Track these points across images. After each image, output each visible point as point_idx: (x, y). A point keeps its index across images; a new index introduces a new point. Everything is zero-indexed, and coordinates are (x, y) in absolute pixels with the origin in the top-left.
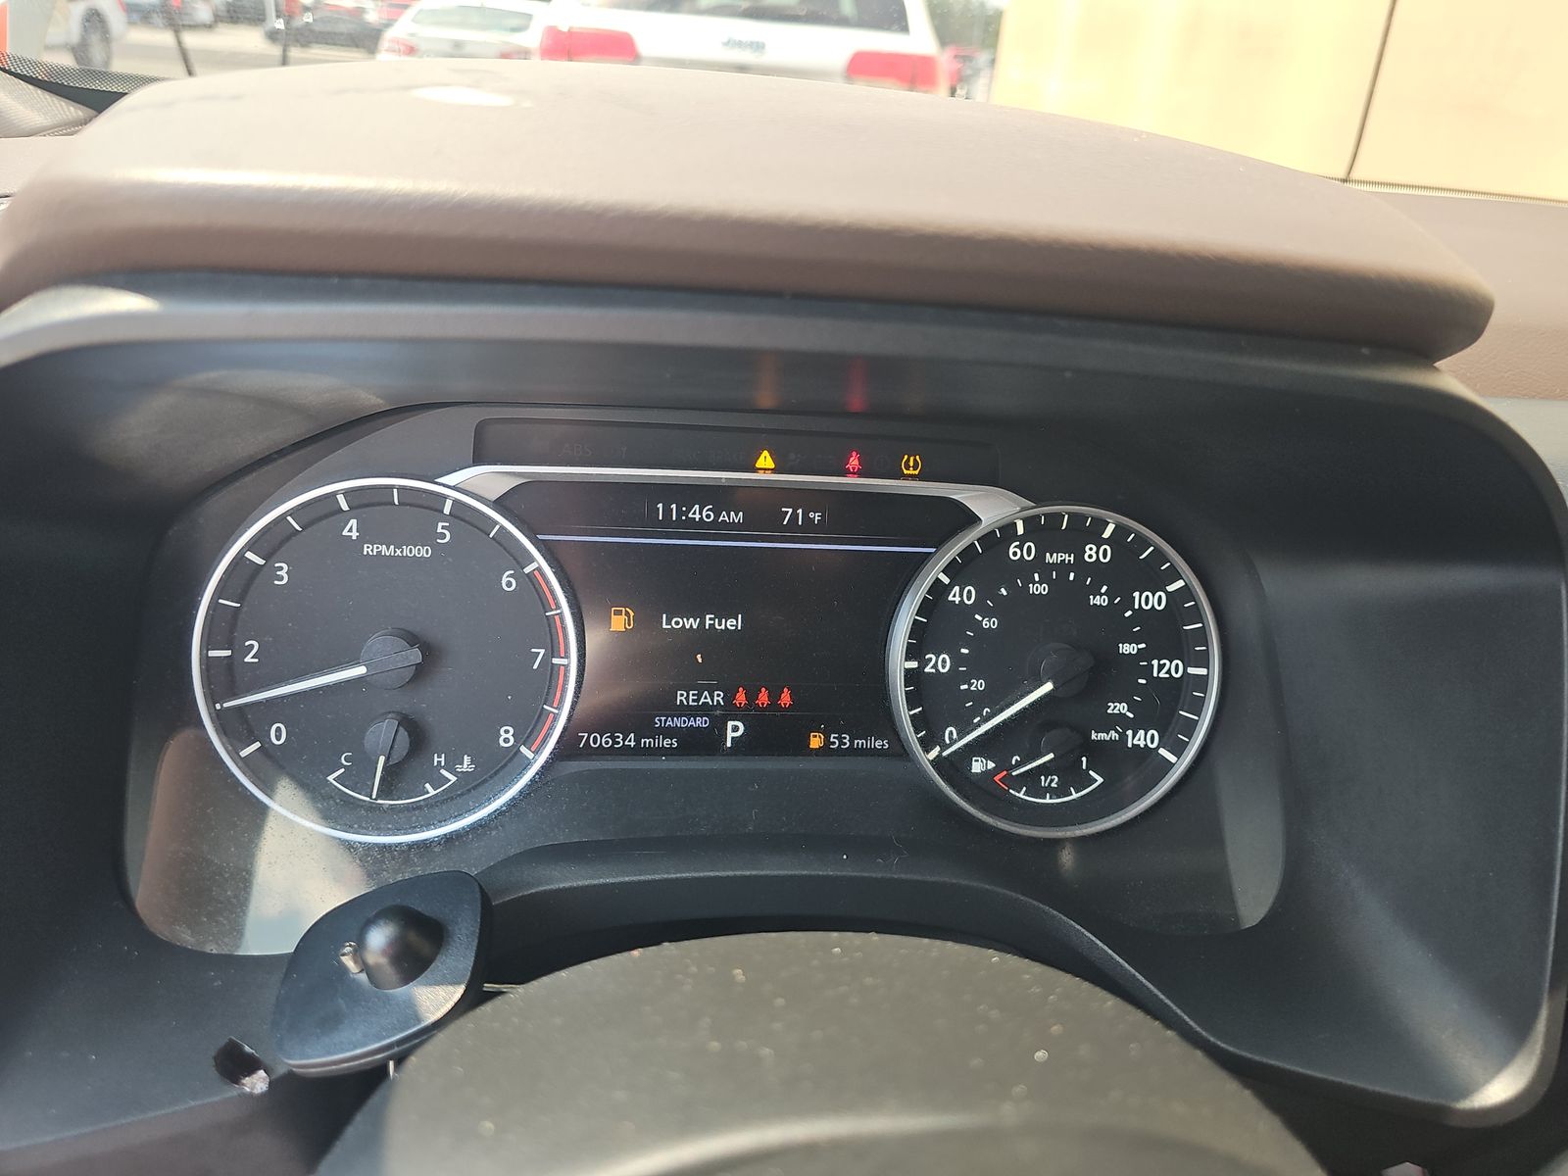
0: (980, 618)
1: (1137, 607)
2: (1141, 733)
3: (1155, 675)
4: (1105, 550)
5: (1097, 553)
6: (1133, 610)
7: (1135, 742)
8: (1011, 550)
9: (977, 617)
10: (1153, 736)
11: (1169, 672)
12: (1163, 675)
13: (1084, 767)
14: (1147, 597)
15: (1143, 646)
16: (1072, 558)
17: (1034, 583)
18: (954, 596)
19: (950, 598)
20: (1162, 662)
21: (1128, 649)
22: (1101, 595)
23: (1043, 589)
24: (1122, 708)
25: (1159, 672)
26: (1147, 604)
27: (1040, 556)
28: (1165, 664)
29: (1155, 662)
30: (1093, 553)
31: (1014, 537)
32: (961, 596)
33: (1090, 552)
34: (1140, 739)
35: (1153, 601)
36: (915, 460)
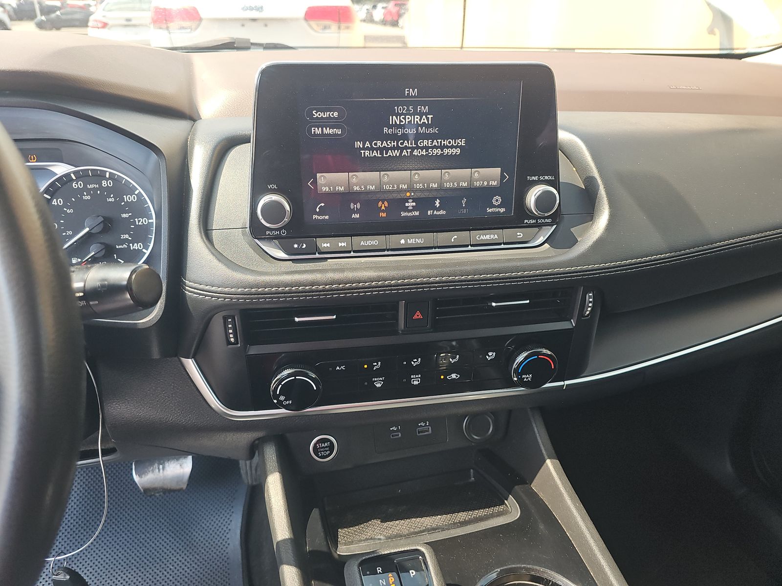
0: (66, 210)
1: (126, 201)
2: (136, 244)
3: (137, 224)
4: (110, 182)
5: (107, 183)
6: (124, 202)
7: (134, 248)
8: (74, 185)
9: (65, 209)
10: (140, 245)
11: (142, 222)
12: (140, 224)
13: (116, 258)
14: (129, 197)
15: (130, 214)
16: (98, 186)
17: (85, 196)
18: (54, 202)
19: (53, 203)
20: (139, 219)
21: (124, 216)
22: (111, 198)
23: (88, 197)
24: (127, 236)
25: (138, 223)
26: (129, 199)
27: (85, 186)
28: (140, 220)
29: (136, 219)
30: (105, 183)
31: (73, 180)
32: (57, 202)
33: (104, 183)
34: (136, 246)
35: (132, 198)
36: (34, 157)
